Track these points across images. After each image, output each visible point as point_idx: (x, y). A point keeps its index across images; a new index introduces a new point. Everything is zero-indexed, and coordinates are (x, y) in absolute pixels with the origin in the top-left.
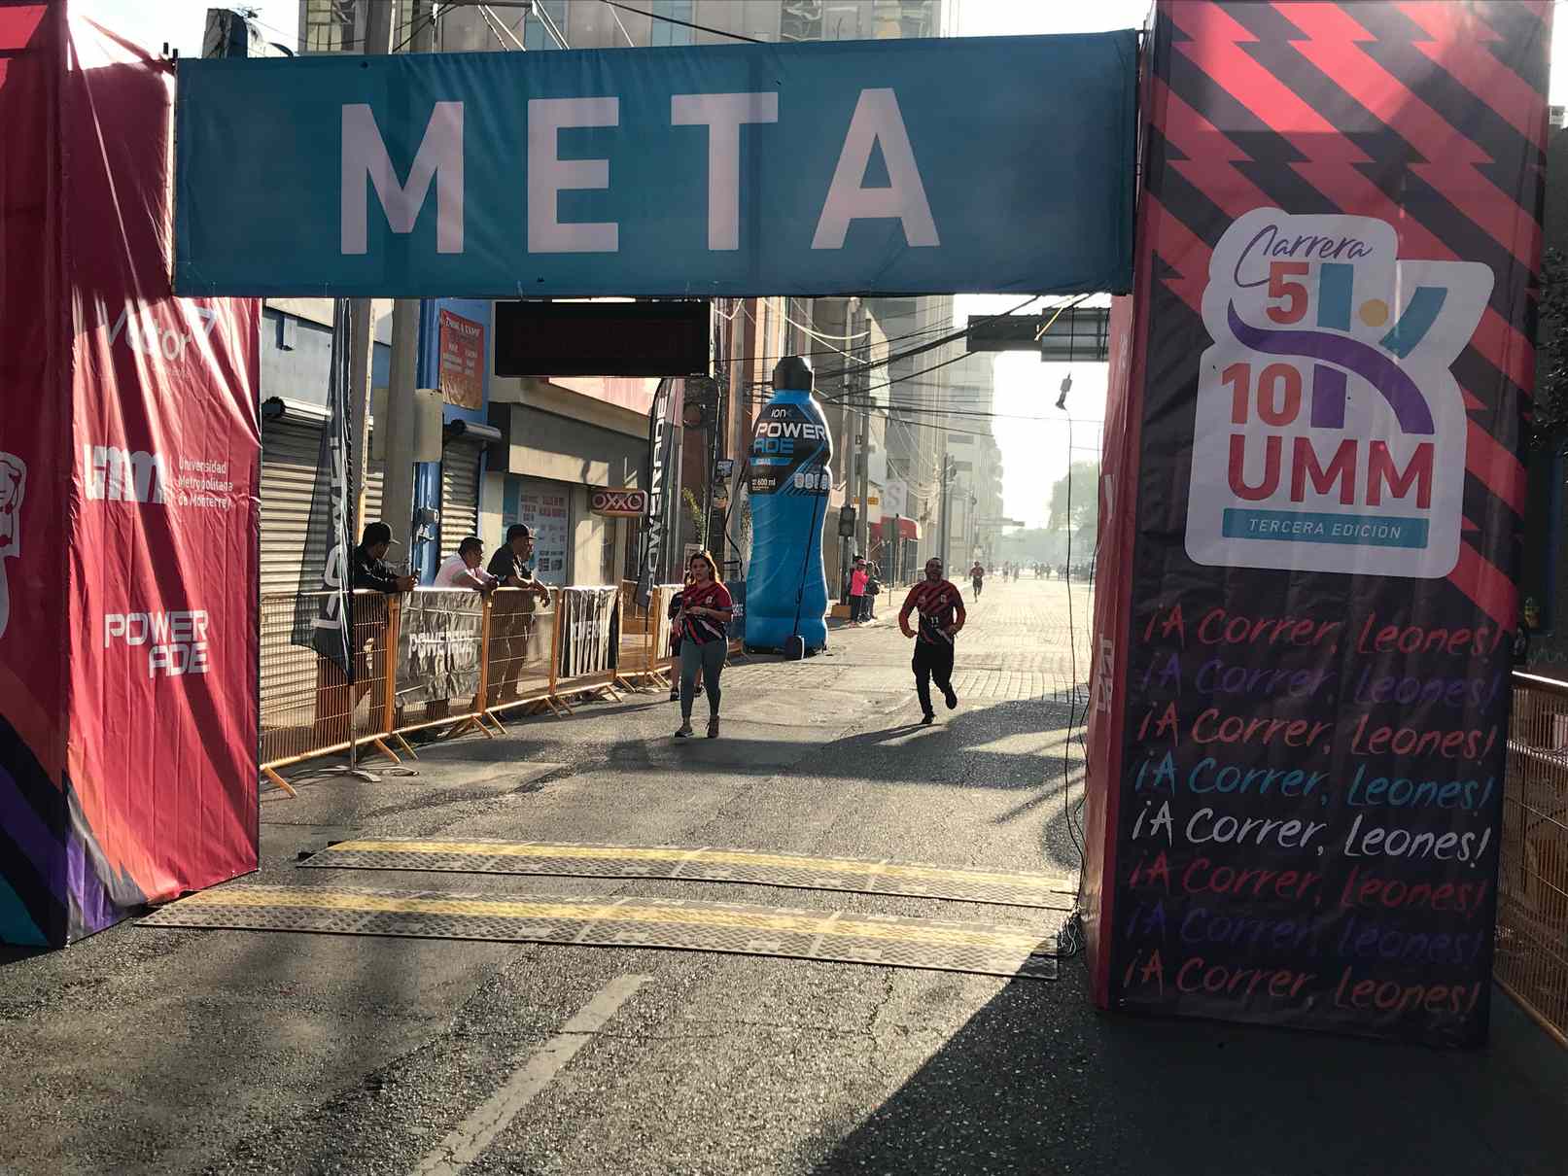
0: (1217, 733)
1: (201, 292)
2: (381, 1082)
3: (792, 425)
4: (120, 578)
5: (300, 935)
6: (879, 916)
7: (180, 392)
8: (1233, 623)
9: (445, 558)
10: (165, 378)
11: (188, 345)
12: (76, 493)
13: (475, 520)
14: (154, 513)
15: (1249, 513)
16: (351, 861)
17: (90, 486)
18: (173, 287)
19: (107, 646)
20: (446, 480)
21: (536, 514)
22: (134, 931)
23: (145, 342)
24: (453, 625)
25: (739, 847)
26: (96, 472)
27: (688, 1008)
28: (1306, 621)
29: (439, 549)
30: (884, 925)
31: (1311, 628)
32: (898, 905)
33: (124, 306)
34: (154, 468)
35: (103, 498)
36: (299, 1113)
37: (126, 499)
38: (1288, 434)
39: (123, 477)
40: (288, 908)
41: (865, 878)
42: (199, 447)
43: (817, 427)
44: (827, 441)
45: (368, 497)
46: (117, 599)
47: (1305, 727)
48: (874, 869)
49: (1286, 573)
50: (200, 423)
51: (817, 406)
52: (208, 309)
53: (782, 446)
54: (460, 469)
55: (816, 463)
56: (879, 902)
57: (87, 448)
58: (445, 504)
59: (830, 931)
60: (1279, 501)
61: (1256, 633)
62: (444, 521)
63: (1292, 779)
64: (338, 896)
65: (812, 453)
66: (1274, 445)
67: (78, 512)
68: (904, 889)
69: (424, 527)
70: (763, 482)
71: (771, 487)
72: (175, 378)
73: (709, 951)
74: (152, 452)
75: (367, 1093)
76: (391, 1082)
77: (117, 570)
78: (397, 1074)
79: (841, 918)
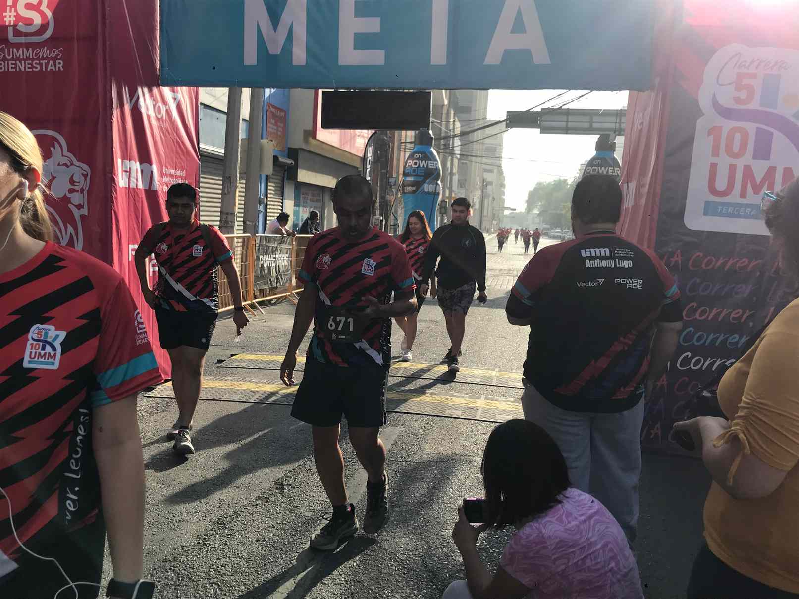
0: (695, 315)
1: (173, 83)
2: (283, 485)
3: (423, 162)
4: (135, 226)
5: (226, 403)
6: (503, 398)
7: (164, 135)
8: (706, 261)
9: (269, 220)
10: (156, 126)
11: (167, 111)
12: (115, 184)
13: (282, 203)
14: (151, 194)
15: (717, 204)
16: (243, 364)
17: (121, 181)
18: (159, 81)
19: (130, 260)
20: (269, 184)
21: (308, 201)
22: (145, 399)
23: (147, 109)
24: (279, 252)
25: (426, 361)
26: (124, 173)
27: (427, 446)
28: (744, 260)
29: (266, 216)
30: (509, 403)
31: (747, 262)
32: (511, 392)
33: (137, 89)
34: (152, 173)
35: (128, 186)
36: (246, 502)
37: (139, 187)
38: (740, 164)
39: (137, 176)
40: (219, 389)
41: (491, 378)
42: (173, 163)
43: (435, 163)
44: (439, 170)
45: (239, 192)
46: (135, 236)
47: (741, 313)
48: (494, 373)
49: (734, 235)
50: (173, 151)
51: (435, 153)
52: (176, 94)
53: (419, 171)
54: (277, 179)
55: (435, 179)
56: (501, 389)
57: (120, 161)
58: (269, 195)
59: (484, 406)
60: (734, 198)
61: (718, 264)
62: (269, 203)
63: (732, 339)
64: (242, 383)
65: (433, 174)
66: (733, 168)
67: (116, 193)
68: (511, 384)
69: (260, 205)
70: (409, 188)
71: (414, 190)
72: (161, 128)
73: (428, 415)
74: (151, 164)
75: (277, 491)
76: (288, 485)
77: (135, 223)
78: (291, 481)
79: (486, 399)
